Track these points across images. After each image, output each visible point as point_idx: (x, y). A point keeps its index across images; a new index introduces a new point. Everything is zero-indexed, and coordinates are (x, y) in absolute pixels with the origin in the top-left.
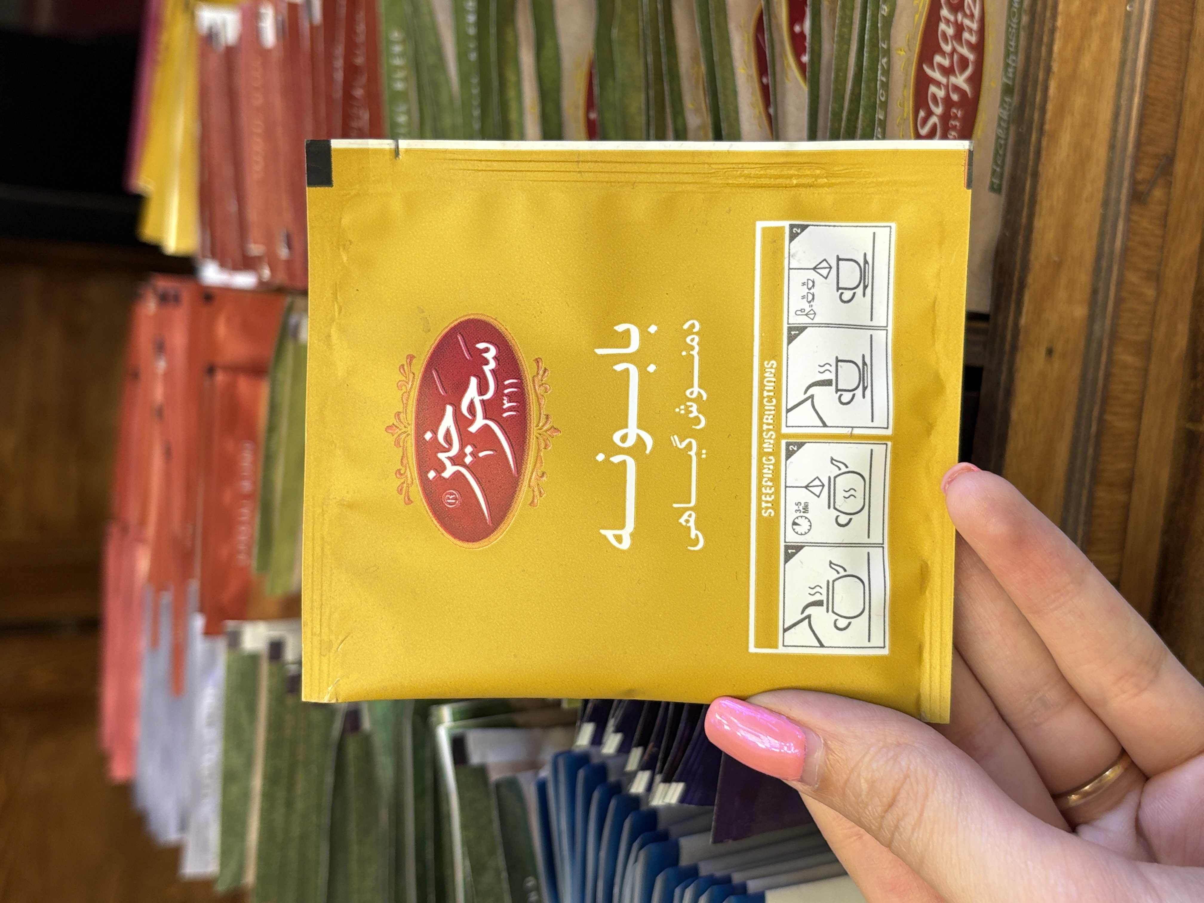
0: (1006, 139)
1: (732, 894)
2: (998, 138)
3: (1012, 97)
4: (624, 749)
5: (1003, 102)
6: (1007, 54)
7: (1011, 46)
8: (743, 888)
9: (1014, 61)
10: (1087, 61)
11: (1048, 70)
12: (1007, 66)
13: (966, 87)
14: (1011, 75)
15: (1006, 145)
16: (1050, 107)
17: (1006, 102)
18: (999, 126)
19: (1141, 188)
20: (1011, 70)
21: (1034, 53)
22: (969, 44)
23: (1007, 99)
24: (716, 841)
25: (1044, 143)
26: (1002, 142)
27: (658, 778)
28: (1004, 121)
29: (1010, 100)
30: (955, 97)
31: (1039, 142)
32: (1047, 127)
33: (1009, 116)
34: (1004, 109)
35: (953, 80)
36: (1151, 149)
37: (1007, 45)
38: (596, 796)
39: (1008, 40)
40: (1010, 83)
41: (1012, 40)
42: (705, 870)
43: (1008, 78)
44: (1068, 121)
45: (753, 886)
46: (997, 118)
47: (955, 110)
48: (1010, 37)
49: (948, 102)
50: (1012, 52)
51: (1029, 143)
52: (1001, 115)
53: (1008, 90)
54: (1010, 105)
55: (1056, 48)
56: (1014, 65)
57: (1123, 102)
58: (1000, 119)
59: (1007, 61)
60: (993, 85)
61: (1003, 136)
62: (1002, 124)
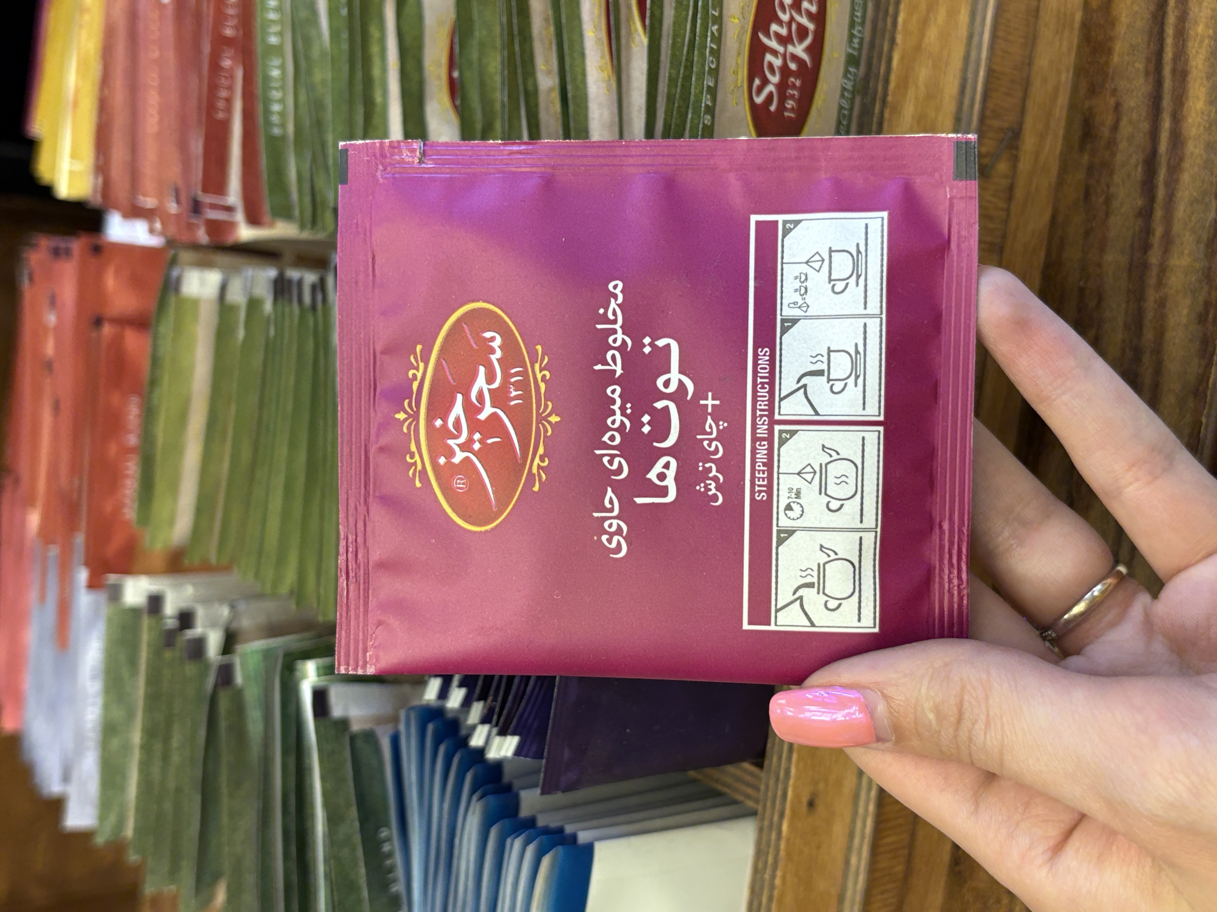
0: (851, 109)
1: (561, 843)
2: (841, 108)
3: (858, 69)
4: (467, 703)
5: (846, 72)
6: (852, 25)
7: (857, 17)
8: (574, 838)
9: (860, 32)
10: (932, 34)
11: (893, 41)
12: (851, 36)
13: (805, 56)
14: (856, 46)
15: (850, 115)
16: (893, 78)
17: (850, 73)
18: (842, 96)
19: (986, 161)
20: (856, 41)
21: (880, 25)
22: (809, 14)
23: (852, 70)
24: (543, 793)
25: (887, 115)
26: (846, 112)
27: (495, 730)
28: (848, 90)
29: (855, 70)
30: (793, 66)
31: (882, 113)
32: (890, 98)
33: (854, 86)
34: (849, 79)
35: (790, 48)
36: (996, 123)
37: (852, 15)
38: (442, 749)
39: (853, 10)
40: (855, 53)
41: (858, 11)
42: (541, 822)
43: (854, 49)
44: (911, 93)
45: (583, 837)
46: (839, 88)
47: (792, 79)
48: (856, 8)
49: (785, 71)
50: (858, 23)
51: (873, 113)
52: (844, 85)
53: (852, 60)
54: (855, 75)
55: (900, 20)
56: (859, 35)
57: (970, 75)
58: (844, 89)
59: (853, 31)
60: (836, 55)
61: (847, 107)
62: (846, 94)
